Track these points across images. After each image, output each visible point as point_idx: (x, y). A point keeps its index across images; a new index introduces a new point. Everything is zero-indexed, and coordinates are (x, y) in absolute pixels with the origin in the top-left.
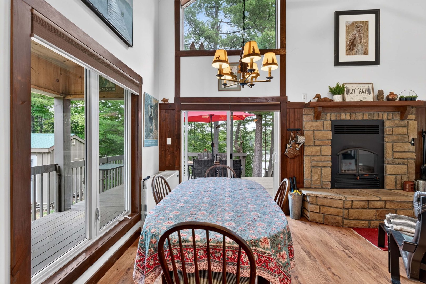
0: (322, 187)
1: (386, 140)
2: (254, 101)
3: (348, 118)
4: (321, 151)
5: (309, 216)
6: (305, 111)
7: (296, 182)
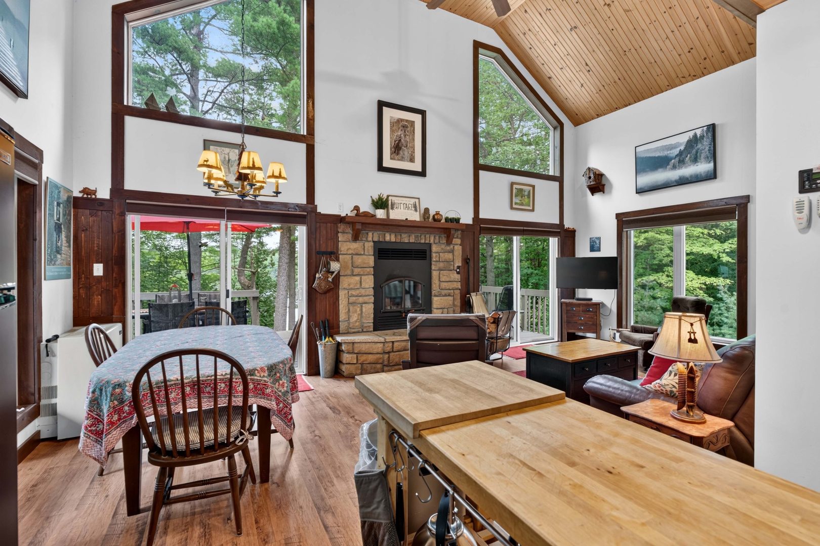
0: (362, 330)
1: (433, 267)
2: (267, 208)
3: (393, 239)
4: (361, 282)
5: (344, 370)
6: (341, 227)
7: (328, 326)
